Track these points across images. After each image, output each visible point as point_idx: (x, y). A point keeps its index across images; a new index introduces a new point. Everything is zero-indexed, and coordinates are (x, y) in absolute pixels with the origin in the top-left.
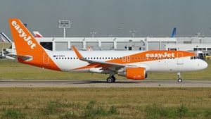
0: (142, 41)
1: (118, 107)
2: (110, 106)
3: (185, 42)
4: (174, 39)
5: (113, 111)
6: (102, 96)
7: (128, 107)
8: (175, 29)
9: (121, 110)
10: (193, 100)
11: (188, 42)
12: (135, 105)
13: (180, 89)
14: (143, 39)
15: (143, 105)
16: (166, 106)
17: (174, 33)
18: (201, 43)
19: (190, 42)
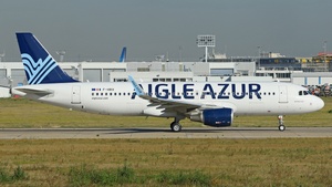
0: (73, 68)
1: (27, 169)
2: (15, 167)
3: (139, 70)
4: (123, 65)
5: (18, 175)
6: (6, 153)
7: (43, 168)
8: (125, 49)
9: (31, 174)
10: (144, 158)
11: (144, 70)
12: (54, 165)
13: (128, 140)
14: (76, 65)
15: (67, 166)
16: (102, 167)
17: (123, 56)
18: (164, 70)
19: (148, 70)
